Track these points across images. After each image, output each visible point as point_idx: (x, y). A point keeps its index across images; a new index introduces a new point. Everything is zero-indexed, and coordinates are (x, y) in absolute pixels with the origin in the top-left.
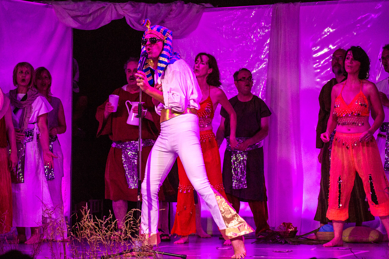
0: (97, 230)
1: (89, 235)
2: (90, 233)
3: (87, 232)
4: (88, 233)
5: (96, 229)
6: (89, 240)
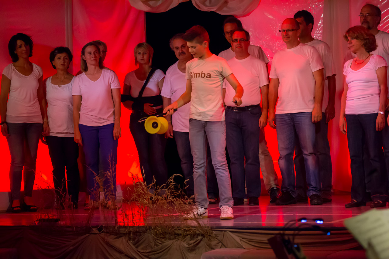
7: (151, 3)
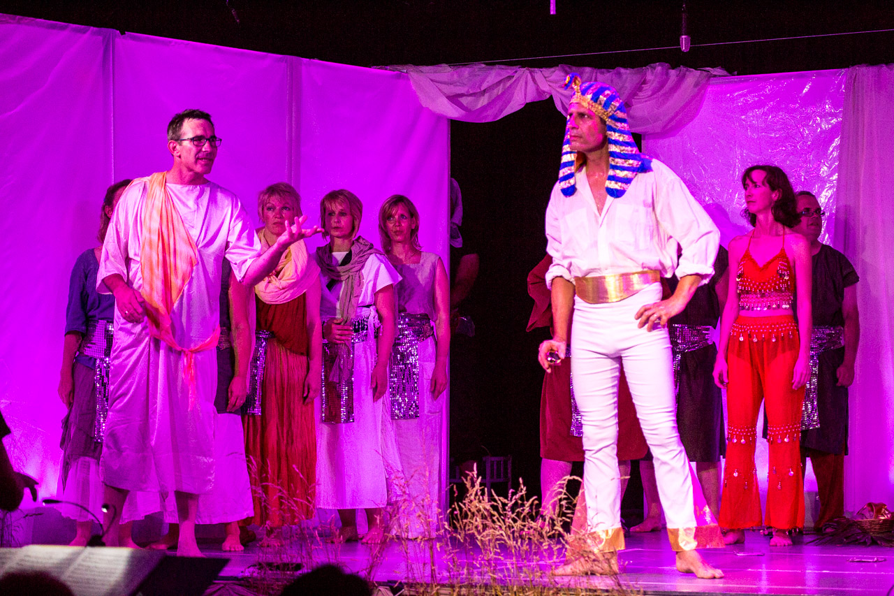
0: (495, 518)
1: (480, 528)
2: (482, 524)
3: (476, 521)
4: (477, 523)
5: (494, 516)
6: (479, 537)
7: (464, 101)
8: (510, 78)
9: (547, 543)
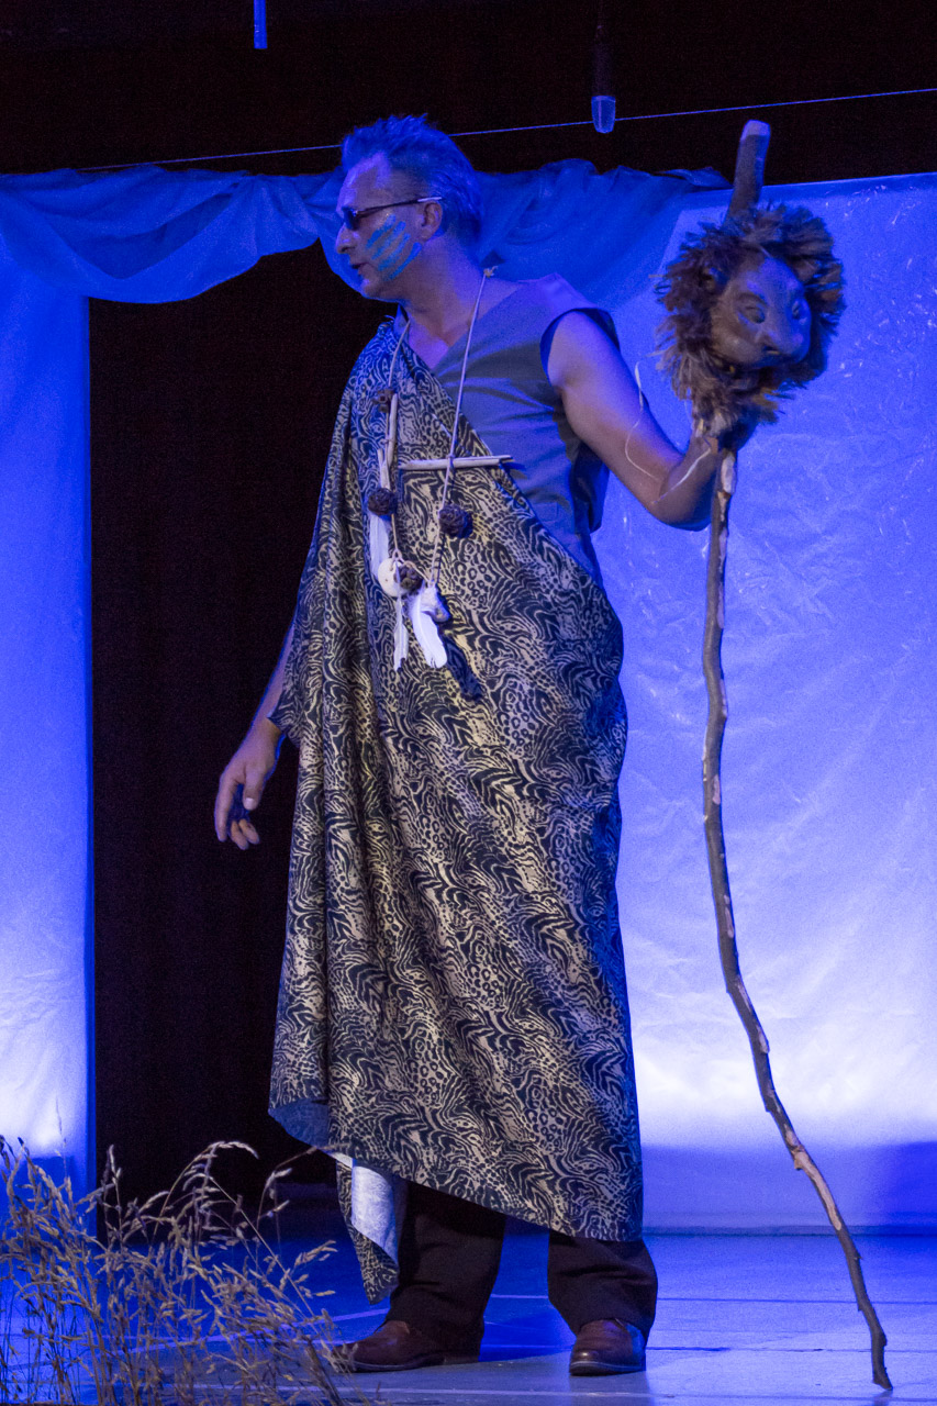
8: (222, 198)
9: (171, 1303)
